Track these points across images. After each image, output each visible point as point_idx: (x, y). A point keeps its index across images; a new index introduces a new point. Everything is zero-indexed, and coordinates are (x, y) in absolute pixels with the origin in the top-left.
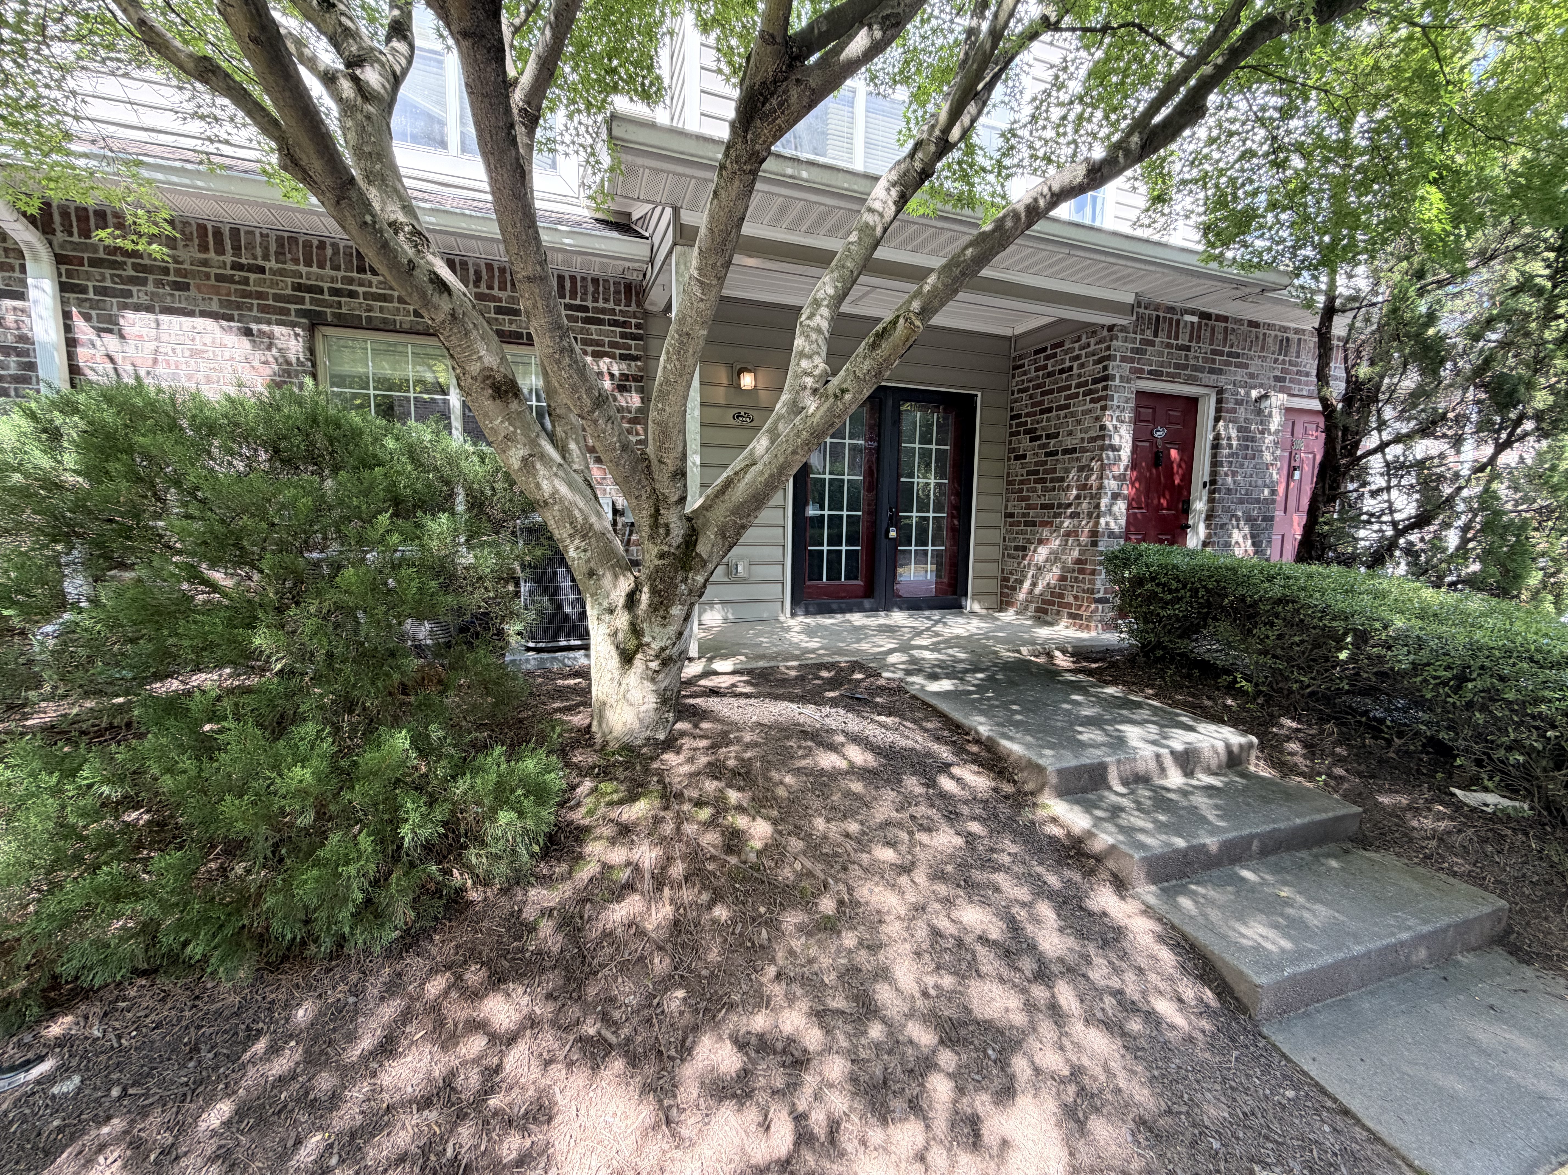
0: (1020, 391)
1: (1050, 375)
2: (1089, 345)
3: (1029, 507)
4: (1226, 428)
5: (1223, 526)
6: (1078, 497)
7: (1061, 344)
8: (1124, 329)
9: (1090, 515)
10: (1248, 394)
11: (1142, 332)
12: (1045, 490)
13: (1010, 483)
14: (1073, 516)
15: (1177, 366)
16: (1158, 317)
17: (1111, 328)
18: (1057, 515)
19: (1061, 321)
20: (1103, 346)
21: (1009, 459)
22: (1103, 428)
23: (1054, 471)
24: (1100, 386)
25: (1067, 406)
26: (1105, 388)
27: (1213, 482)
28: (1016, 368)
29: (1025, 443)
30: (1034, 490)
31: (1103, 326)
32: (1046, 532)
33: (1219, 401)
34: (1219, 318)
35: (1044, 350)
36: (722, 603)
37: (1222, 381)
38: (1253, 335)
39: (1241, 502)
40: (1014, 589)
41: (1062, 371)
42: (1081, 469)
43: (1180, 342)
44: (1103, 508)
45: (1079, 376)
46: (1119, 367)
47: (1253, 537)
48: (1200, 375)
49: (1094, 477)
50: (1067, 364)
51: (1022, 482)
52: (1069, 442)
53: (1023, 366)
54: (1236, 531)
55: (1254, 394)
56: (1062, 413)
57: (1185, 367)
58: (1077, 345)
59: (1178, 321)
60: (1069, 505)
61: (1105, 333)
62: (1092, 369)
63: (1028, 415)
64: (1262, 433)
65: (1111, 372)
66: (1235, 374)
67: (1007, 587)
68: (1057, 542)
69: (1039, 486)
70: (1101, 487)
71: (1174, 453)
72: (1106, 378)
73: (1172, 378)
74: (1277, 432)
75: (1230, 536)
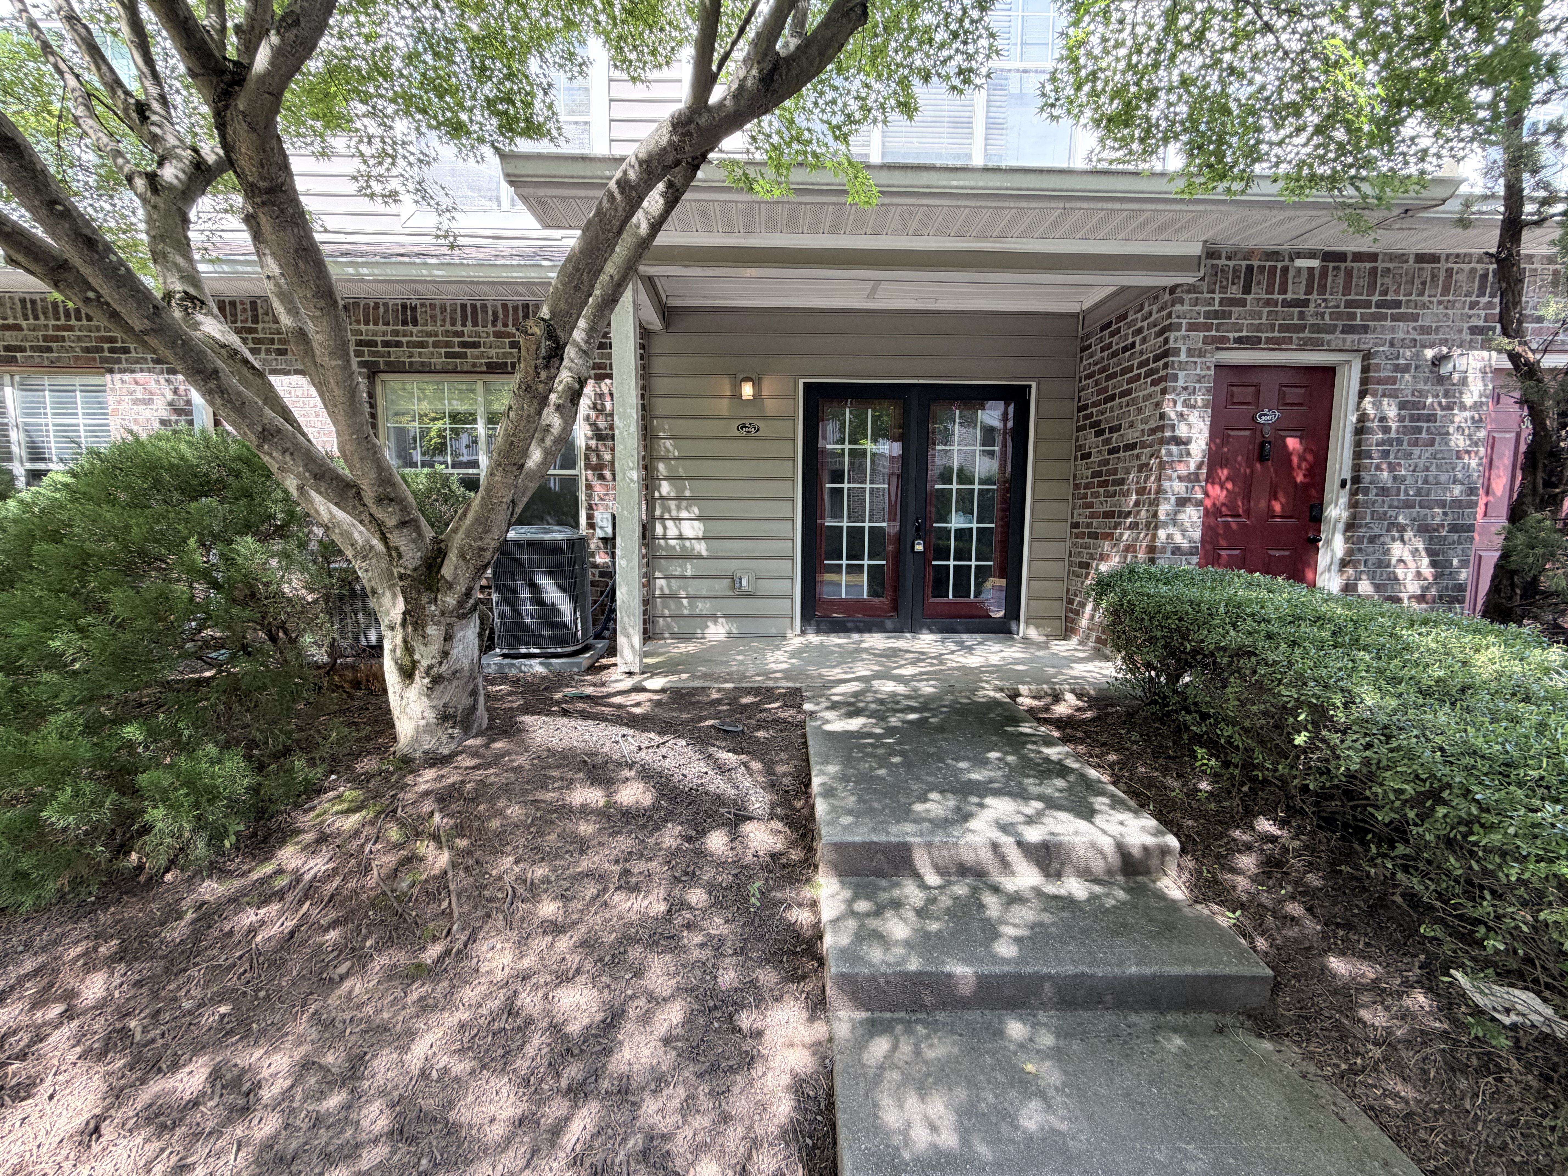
0: (1089, 377)
1: (1115, 354)
2: (1151, 314)
3: (1092, 516)
4: (1377, 405)
5: (1372, 540)
6: (1137, 504)
7: (1124, 317)
8: (1191, 289)
9: (1148, 526)
10: (1418, 356)
11: (1223, 290)
12: (1108, 495)
13: (1077, 486)
14: (1134, 526)
15: (1283, 328)
16: (1250, 268)
17: (1173, 290)
18: (1116, 526)
19: (1123, 289)
20: (1164, 313)
21: (1076, 459)
22: (1162, 416)
23: (1115, 472)
24: (1161, 363)
25: (1128, 392)
26: (1166, 366)
27: (1356, 480)
28: (1083, 350)
29: (1090, 439)
30: (1096, 495)
31: (1165, 289)
32: (1107, 546)
33: (1365, 370)
34: (1359, 257)
35: (1109, 324)
36: (725, 617)
37: (1368, 341)
38: (1427, 275)
39: (1408, 505)
40: (1077, 613)
41: (1125, 349)
42: (1141, 468)
43: (1289, 296)
44: (1162, 516)
45: (1142, 353)
46: (1184, 338)
47: (1430, 553)
48: (1327, 337)
49: (1153, 478)
50: (1130, 340)
51: (1087, 486)
52: (1131, 436)
53: (1090, 346)
54: (1397, 545)
55: (1429, 353)
56: (1124, 400)
57: (1301, 328)
58: (1139, 315)
59: (1285, 270)
60: (1129, 513)
61: (1167, 296)
62: (1154, 343)
63: (1094, 405)
64: (1449, 407)
65: (1172, 344)
66: (1393, 330)
67: (1072, 611)
68: (1117, 559)
69: (1101, 490)
70: (1159, 491)
71: (1292, 443)
72: (1166, 354)
73: (1277, 344)
74: (1477, 406)
75: (1387, 552)
